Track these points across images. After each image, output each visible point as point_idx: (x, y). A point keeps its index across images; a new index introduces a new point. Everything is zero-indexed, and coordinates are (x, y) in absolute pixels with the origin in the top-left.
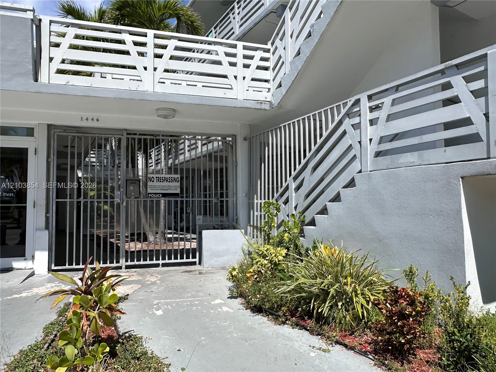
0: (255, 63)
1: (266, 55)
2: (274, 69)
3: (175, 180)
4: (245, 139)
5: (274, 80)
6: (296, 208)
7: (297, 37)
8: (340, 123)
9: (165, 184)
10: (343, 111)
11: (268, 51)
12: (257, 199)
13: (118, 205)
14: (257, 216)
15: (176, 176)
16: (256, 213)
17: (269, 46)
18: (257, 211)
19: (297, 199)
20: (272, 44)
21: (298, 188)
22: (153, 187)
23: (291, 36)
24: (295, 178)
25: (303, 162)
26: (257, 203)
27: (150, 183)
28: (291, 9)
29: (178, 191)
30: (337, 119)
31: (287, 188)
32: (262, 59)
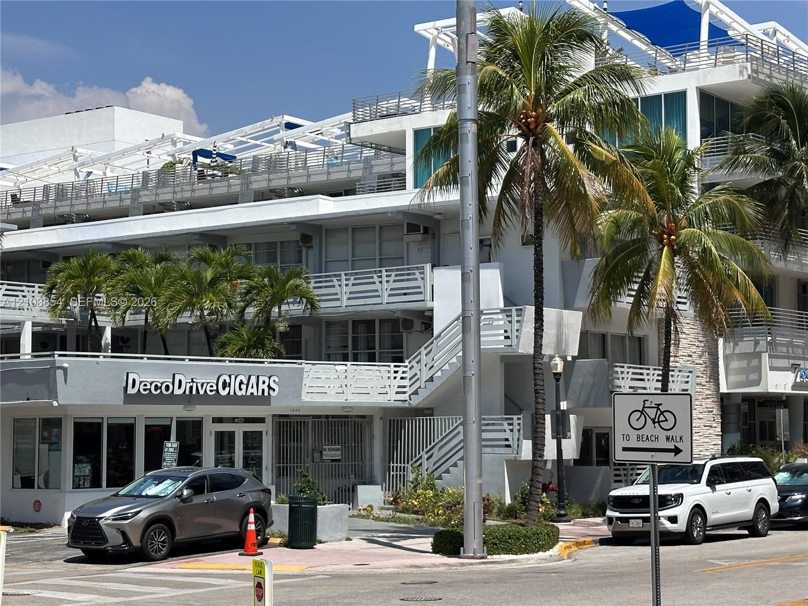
0: (399, 375)
1: (405, 369)
2: (410, 379)
3: (338, 450)
4: (381, 419)
5: (410, 386)
6: (427, 470)
7: (430, 368)
8: (457, 427)
9: (333, 452)
10: (459, 422)
11: (406, 367)
12: (393, 463)
13: (308, 468)
14: (393, 475)
15: (339, 447)
16: (392, 473)
17: (407, 363)
18: (393, 471)
19: (428, 465)
20: (410, 362)
21: (428, 459)
22: (327, 455)
23: (426, 365)
24: (427, 453)
25: (433, 444)
26: (393, 466)
27: (324, 452)
28: (426, 348)
29: (340, 458)
30: (455, 425)
31: (421, 457)
32: (403, 372)
